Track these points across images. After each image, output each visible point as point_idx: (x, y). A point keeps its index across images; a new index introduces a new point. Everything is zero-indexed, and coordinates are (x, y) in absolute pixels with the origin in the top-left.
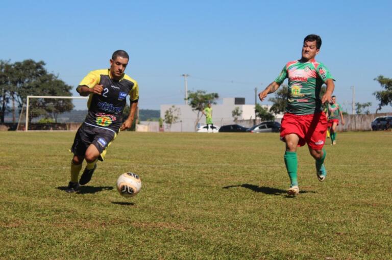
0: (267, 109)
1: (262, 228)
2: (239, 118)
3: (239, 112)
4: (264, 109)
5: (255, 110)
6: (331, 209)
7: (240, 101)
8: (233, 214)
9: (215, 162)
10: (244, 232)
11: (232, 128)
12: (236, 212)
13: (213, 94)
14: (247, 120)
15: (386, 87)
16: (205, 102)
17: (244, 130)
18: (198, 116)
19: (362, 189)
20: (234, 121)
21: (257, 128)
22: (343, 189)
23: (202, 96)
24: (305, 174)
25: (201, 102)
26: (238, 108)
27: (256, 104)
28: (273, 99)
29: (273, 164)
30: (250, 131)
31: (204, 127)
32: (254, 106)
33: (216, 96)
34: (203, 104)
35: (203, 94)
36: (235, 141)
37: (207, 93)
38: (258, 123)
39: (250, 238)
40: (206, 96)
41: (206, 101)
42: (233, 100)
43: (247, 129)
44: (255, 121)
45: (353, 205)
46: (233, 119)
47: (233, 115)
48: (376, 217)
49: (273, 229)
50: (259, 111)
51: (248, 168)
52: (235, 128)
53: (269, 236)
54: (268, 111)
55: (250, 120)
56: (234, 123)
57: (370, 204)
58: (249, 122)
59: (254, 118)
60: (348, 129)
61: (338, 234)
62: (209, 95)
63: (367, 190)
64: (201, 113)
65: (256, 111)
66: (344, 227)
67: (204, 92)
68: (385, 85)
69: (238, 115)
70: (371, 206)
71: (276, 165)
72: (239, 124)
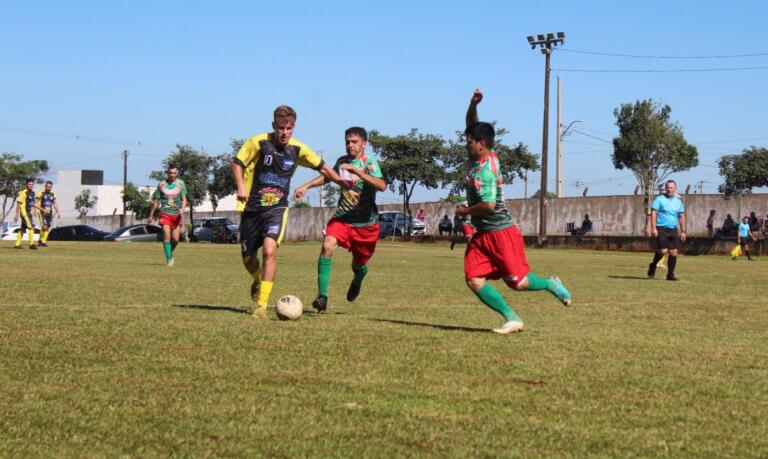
0: (147, 194)
1: (62, 428)
2: (90, 212)
3: (90, 200)
4: (143, 195)
5: (122, 195)
6: (217, 390)
7: (92, 177)
8: (10, 402)
9: (11, 299)
10: (20, 437)
11: (74, 232)
12: (19, 398)
13: (36, 162)
14: (106, 217)
15: (383, 155)
16: (19, 179)
17: (99, 236)
18: (4, 207)
19: (294, 351)
20: (80, 218)
21: (127, 233)
22: (256, 353)
23: (13, 166)
24: (189, 323)
25: (11, 178)
26: (88, 191)
27: (125, 183)
28: (160, 173)
29: (131, 303)
30: (112, 239)
31: (16, 231)
32: (122, 188)
33: (43, 166)
34: (16, 183)
35: (17, 163)
36: (72, 258)
37: (24, 160)
38: (128, 223)
39: (28, 449)
40: (22, 165)
41: (21, 175)
42: (79, 176)
43: (107, 234)
44: (122, 217)
45: (264, 382)
46: (78, 214)
47: (78, 207)
48: (301, 405)
49: (84, 430)
50: (131, 200)
51: (76, 311)
52: (81, 233)
53: (71, 445)
54: (149, 200)
55: (113, 217)
56: (78, 223)
57: (297, 380)
58: (110, 221)
59: (120, 211)
60: (309, 236)
61: (215, 438)
62: (29, 164)
63: (303, 353)
64: (10, 200)
65: (125, 199)
66: (231, 424)
67: (18, 159)
68: (380, 149)
69: (89, 205)
70: (298, 384)
71: (139, 305)
72: (90, 224)
